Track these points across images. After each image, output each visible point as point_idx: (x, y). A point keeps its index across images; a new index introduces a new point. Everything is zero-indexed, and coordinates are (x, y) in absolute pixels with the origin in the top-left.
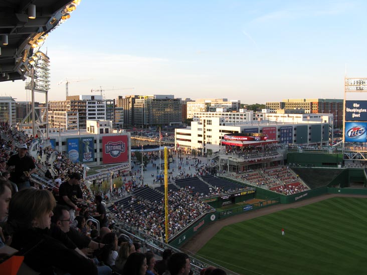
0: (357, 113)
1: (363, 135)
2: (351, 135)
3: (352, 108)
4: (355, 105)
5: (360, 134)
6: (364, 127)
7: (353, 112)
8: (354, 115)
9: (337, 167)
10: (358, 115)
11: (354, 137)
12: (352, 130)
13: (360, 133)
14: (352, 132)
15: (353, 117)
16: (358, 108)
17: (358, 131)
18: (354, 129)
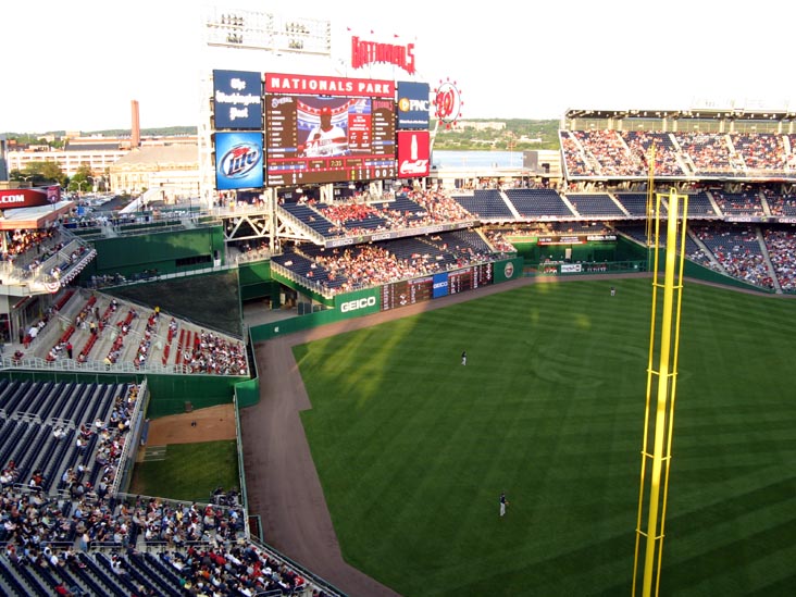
0: (240, 106)
1: (257, 166)
2: (231, 169)
3: (229, 91)
4: (237, 84)
5: (250, 166)
6: (256, 145)
7: (231, 105)
8: (234, 114)
9: (212, 266)
10: (244, 113)
11: (238, 175)
12: (231, 156)
13: (250, 162)
14: (232, 161)
15: (232, 118)
16: (243, 93)
17: (244, 156)
18: (237, 152)
